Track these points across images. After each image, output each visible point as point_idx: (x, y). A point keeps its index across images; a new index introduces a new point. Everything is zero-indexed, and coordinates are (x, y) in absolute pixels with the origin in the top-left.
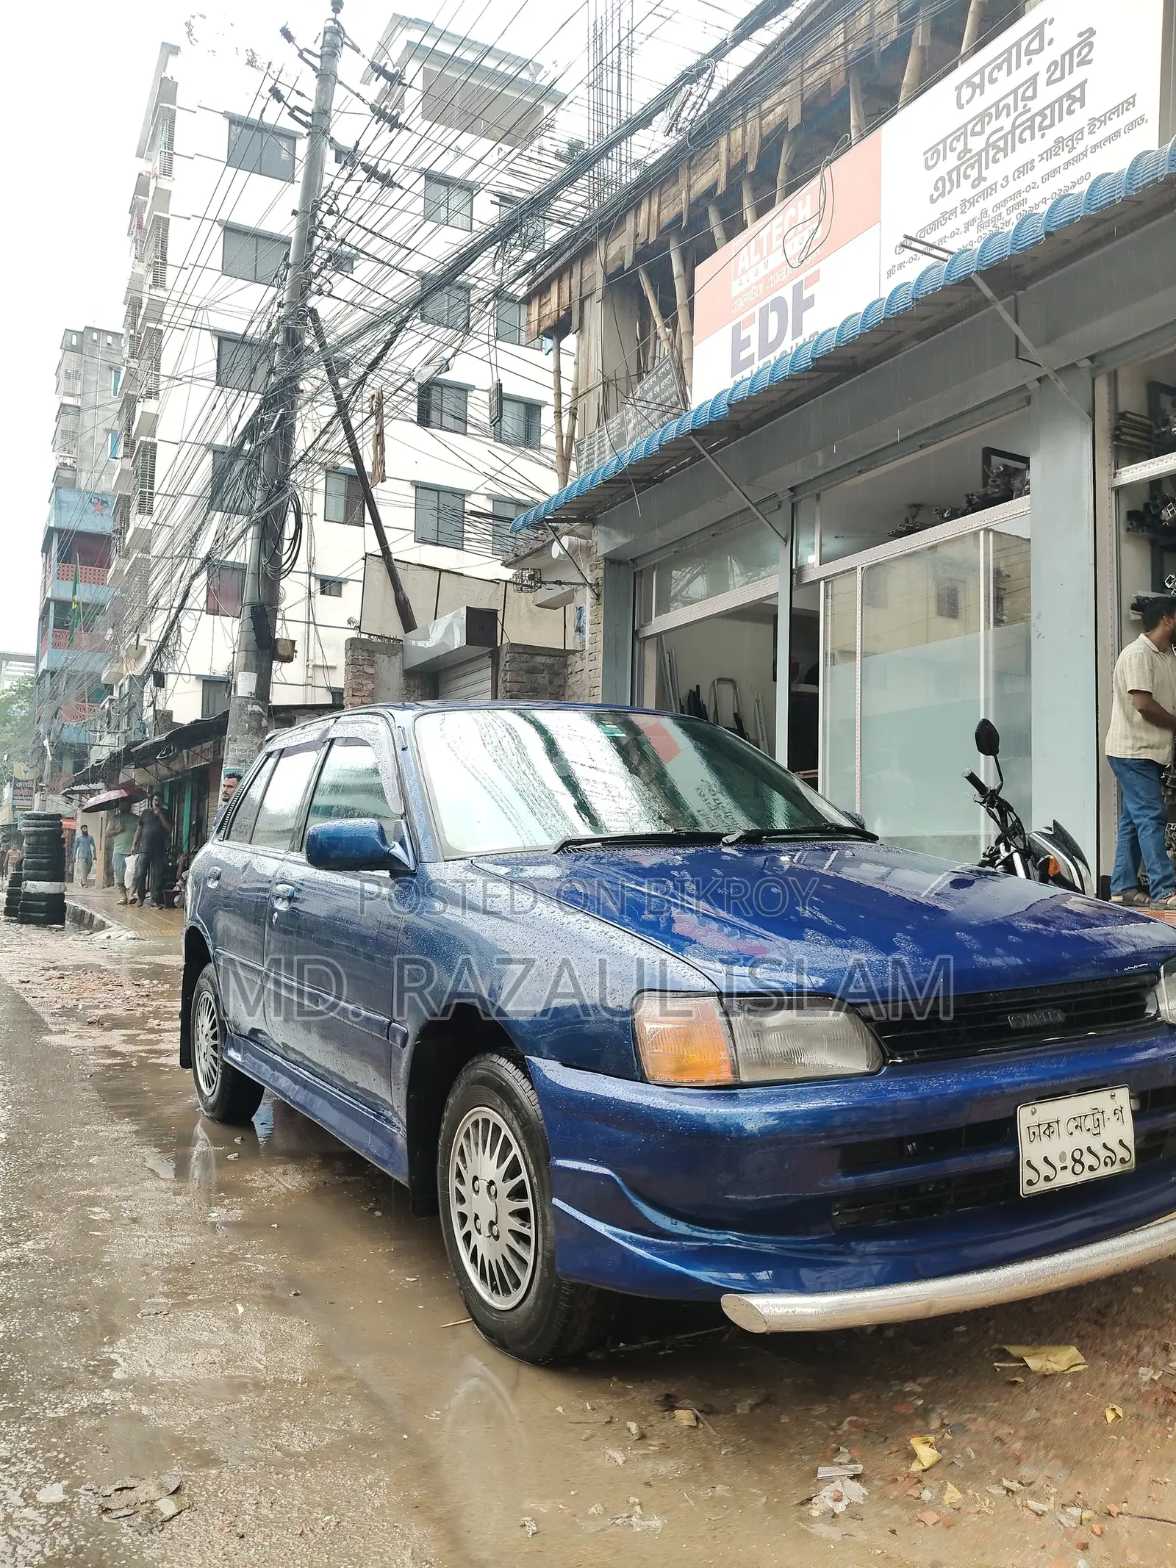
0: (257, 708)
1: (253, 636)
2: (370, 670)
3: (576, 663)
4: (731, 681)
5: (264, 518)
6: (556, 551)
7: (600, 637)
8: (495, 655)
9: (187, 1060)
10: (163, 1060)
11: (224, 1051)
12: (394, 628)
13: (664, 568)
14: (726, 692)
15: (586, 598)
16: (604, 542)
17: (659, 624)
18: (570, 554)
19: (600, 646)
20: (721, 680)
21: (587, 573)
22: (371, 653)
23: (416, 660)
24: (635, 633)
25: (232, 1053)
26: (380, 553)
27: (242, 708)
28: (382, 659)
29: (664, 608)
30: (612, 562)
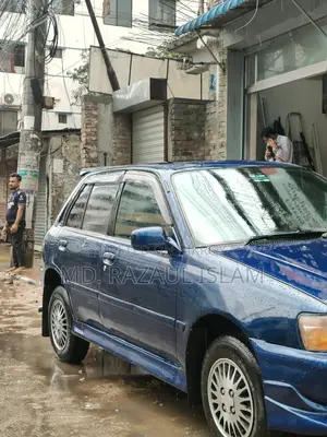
0: (35, 136)
1: (32, 95)
2: (95, 113)
3: (211, 108)
4: (299, 114)
5: (36, 29)
6: (199, 44)
7: (225, 94)
8: (166, 105)
9: (47, 332)
10: (22, 332)
11: (71, 329)
12: (107, 88)
13: (262, 54)
14: (296, 120)
15: (217, 71)
16: (227, 40)
17: (259, 86)
18: (208, 47)
19: (226, 98)
20: (292, 114)
21: (217, 56)
22: (95, 103)
23: (121, 107)
24: (245, 91)
25: (77, 330)
26: (98, 45)
27: (27, 135)
28: (102, 106)
29: (262, 77)
30: (232, 50)
